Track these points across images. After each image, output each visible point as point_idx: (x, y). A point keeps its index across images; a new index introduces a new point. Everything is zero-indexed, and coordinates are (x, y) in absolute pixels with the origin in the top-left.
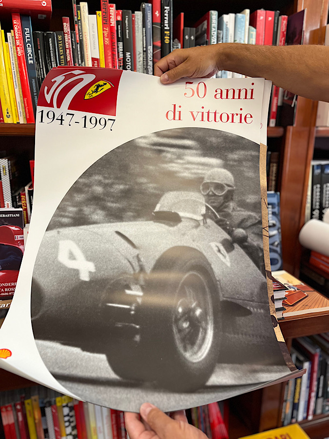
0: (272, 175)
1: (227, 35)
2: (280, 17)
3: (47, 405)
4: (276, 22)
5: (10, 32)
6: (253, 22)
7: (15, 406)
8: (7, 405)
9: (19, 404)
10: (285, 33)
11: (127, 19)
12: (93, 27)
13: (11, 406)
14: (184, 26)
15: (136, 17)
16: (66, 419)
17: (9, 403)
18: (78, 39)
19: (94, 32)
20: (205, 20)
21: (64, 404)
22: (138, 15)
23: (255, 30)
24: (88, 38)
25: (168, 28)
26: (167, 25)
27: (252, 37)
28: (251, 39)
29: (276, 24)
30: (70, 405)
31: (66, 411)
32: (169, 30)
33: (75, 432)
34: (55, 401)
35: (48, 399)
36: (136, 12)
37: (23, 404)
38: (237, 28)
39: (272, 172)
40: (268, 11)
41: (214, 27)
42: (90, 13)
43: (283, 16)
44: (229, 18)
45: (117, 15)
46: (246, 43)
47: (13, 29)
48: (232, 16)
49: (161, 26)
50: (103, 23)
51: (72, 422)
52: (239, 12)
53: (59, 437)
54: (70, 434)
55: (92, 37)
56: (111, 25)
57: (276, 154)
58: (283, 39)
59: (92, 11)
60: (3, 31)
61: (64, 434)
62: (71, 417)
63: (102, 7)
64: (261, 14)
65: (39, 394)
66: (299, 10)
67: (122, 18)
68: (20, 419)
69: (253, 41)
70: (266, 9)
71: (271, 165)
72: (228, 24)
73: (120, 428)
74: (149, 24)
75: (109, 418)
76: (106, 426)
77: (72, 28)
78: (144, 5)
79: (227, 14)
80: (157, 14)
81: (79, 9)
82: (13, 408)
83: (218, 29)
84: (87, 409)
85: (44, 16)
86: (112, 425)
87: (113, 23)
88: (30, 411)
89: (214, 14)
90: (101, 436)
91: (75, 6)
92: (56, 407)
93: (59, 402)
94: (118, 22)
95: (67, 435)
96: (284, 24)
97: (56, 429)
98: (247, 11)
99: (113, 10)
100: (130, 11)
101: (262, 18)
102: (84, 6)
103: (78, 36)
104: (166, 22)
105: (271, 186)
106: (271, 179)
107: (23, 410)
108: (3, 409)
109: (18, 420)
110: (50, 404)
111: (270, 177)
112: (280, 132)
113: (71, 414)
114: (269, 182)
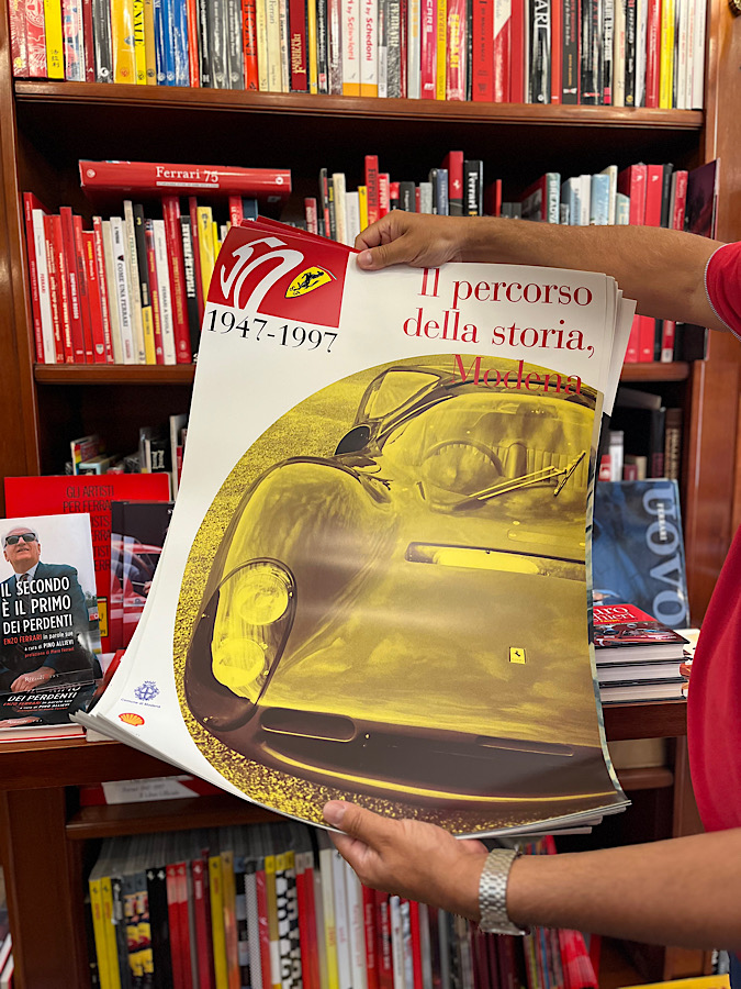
0: (670, 451)
1: (577, 211)
2: (674, 174)
3: (249, 869)
4: (667, 182)
5: (225, 224)
6: (624, 187)
7: (192, 867)
8: (178, 863)
9: (198, 863)
10: (684, 200)
11: (407, 196)
12: (352, 211)
13: (184, 865)
14: (503, 201)
15: (422, 192)
16: (281, 902)
17: (181, 860)
18: (328, 231)
19: (353, 219)
20: (538, 188)
21: (279, 872)
22: (426, 188)
23: (627, 199)
24: (344, 227)
25: (475, 206)
26: (473, 202)
27: (623, 212)
28: (621, 216)
29: (667, 185)
30: (288, 874)
31: (282, 885)
32: (477, 210)
33: (294, 934)
34: (263, 861)
35: (250, 858)
36: (422, 184)
37: (205, 866)
38: (595, 198)
39: (671, 445)
40: (650, 166)
41: (554, 200)
42: (348, 190)
43: (679, 172)
44: (579, 184)
45: (391, 190)
46: (612, 223)
47: (230, 219)
48: (586, 178)
49: (463, 204)
50: (369, 205)
51: (292, 911)
52: (598, 172)
53: (265, 939)
54: (286, 937)
55: (350, 226)
56: (383, 207)
57: (675, 411)
58: (681, 210)
59: (351, 187)
60: (215, 223)
61: (273, 934)
62: (290, 900)
63: (368, 179)
64: (639, 172)
65: (234, 849)
66: (708, 162)
67: (399, 195)
68: (199, 895)
69: (625, 219)
70: (646, 163)
71: (668, 431)
72: (579, 192)
73: (381, 936)
74: (443, 201)
75: (360, 911)
76: (353, 927)
77: (320, 215)
78: (435, 173)
79: (577, 175)
80: (457, 185)
81: (331, 184)
82: (188, 871)
83: (561, 202)
84: (320, 885)
85: (278, 198)
86: (366, 927)
87: (385, 203)
88: (216, 881)
89: (554, 180)
90: (343, 947)
91: (323, 180)
92: (264, 874)
93: (270, 865)
94: (392, 202)
95: (282, 938)
96: (681, 186)
97: (263, 921)
98: (614, 169)
99: (385, 183)
100: (413, 184)
101: (640, 178)
102: (339, 179)
103: (328, 227)
104: (472, 197)
105: (670, 471)
106: (670, 458)
107: (205, 877)
108: (172, 872)
109: (194, 895)
110: (254, 867)
111: (668, 454)
112: (680, 372)
113: (290, 894)
114: (664, 462)
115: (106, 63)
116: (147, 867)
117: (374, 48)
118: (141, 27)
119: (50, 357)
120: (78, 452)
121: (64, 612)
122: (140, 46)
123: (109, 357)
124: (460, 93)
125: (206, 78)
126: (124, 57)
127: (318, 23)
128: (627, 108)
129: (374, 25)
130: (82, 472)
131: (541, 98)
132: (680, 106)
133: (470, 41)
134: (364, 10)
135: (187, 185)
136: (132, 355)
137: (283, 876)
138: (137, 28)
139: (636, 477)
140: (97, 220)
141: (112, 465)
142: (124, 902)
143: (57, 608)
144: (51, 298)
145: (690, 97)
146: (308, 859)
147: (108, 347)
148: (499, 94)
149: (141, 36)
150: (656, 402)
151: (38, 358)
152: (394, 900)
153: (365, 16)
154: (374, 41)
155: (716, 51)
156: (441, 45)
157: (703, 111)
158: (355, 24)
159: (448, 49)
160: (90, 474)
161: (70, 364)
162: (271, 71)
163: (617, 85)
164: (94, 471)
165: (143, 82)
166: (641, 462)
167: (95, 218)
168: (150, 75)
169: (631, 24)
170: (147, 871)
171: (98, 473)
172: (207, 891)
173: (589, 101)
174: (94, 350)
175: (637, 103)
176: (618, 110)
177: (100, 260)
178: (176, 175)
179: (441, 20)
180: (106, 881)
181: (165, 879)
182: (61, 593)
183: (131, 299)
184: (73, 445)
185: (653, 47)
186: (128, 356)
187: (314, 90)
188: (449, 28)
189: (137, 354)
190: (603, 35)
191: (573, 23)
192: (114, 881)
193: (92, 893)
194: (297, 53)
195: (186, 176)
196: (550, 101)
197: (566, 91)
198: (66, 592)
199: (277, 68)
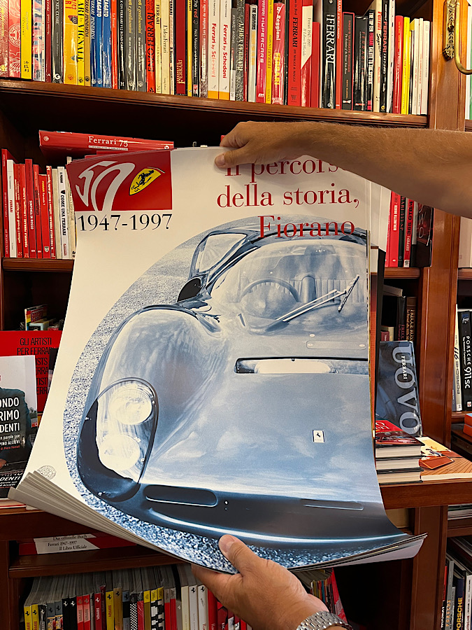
3: (133, 600)
7: (94, 598)
8: (84, 595)
9: (98, 596)
13: (88, 597)
16: (154, 622)
17: (86, 593)
21: (153, 602)
30: (159, 603)
31: (154, 611)
34: (143, 594)
35: (134, 592)
37: (103, 598)
57: (411, 299)
62: (160, 621)
65: (123, 586)
68: (98, 617)
71: (408, 311)
82: (91, 601)
88: (110, 607)
92: (143, 603)
93: (147, 598)
105: (409, 335)
106: (409, 327)
107: (103, 606)
108: (80, 601)
109: (95, 617)
110: (136, 598)
111: (408, 325)
112: (415, 273)
113: (160, 617)
114: (405, 330)
115: (59, 72)
116: (63, 597)
117: (227, 70)
118: (82, 50)
119: (13, 253)
120: (29, 315)
121: (14, 421)
122: (81, 62)
123: (53, 254)
124: (280, 100)
125: (123, 84)
126: (71, 68)
127: (193, 54)
128: (381, 113)
129: (228, 57)
130: (31, 328)
131: (329, 105)
132: (414, 112)
133: (286, 69)
134: (222, 47)
135: (108, 148)
136: (68, 254)
137: (155, 604)
138: (80, 50)
139: (388, 339)
140: (48, 168)
141: (51, 324)
142: (46, 621)
143: (10, 418)
144: (16, 216)
145: (420, 107)
146: (172, 592)
147: (52, 248)
148: (304, 102)
149: (82, 55)
150: (400, 293)
151: (5, 253)
152: (230, 621)
153: (222, 51)
154: (228, 66)
155: (436, 80)
156: (269, 71)
157: (428, 116)
158: (217, 55)
159: (273, 73)
160: (37, 330)
161: (27, 258)
162: (163, 81)
163: (375, 99)
164: (39, 327)
165: (82, 84)
166: (391, 329)
167: (47, 167)
168: (87, 80)
169: (384, 62)
170: (63, 601)
171: (42, 329)
172: (103, 615)
173: (359, 108)
174: (43, 250)
175: (388, 111)
176: (376, 114)
177: (49, 193)
178: (101, 142)
179: (269, 56)
180: (35, 607)
181: (76, 606)
182: (13, 408)
183: (68, 218)
184: (26, 310)
185: (397, 77)
186: (65, 254)
187: (190, 94)
188: (274, 61)
189: (71, 253)
190: (367, 69)
191: (349, 61)
192: (41, 607)
193: (26, 615)
194: (180, 71)
195: (108, 142)
196: (335, 107)
197: (344, 102)
198: (16, 408)
199: (168, 79)
